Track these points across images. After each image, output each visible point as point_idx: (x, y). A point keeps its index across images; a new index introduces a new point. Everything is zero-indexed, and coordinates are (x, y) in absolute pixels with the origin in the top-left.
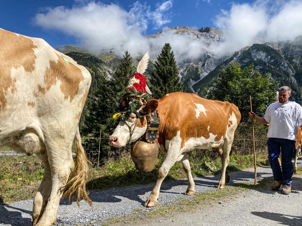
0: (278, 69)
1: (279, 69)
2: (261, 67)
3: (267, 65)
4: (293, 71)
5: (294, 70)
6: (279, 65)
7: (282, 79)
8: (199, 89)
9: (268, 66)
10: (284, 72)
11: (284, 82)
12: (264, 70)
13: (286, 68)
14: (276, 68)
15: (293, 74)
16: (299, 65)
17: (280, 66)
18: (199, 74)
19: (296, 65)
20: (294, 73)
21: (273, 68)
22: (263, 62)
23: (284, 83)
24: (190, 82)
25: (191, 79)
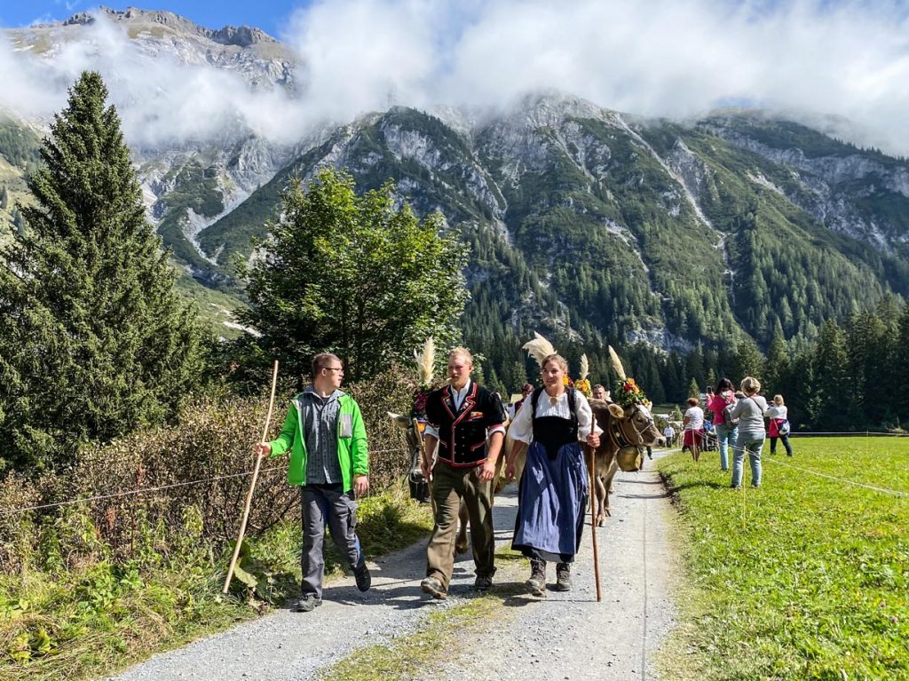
0: (460, 192)
1: (466, 195)
2: (415, 186)
3: (432, 178)
4: (500, 202)
5: (504, 199)
6: (464, 182)
7: (473, 227)
8: (221, 248)
9: (434, 181)
10: (477, 203)
11: (476, 235)
12: (422, 195)
13: (483, 191)
14: (457, 189)
15: (500, 211)
16: (516, 185)
17: (467, 185)
18: (220, 194)
19: (508, 183)
20: (502, 210)
21: (448, 191)
22: (421, 169)
23: (477, 241)
24: (188, 219)
25: (190, 211)
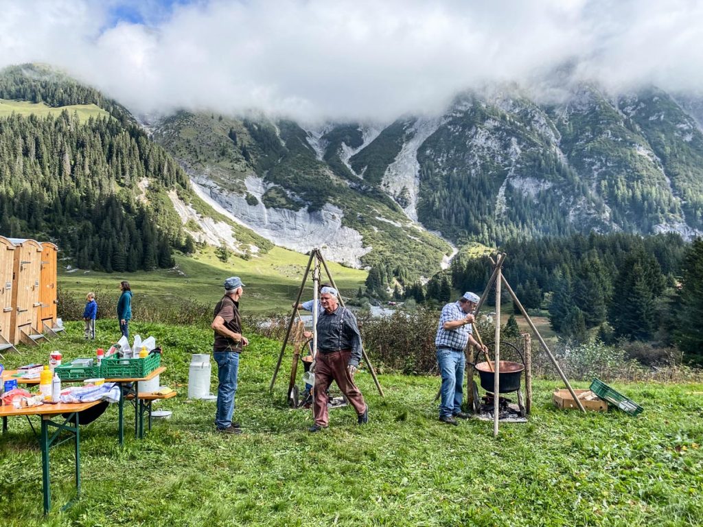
0: (528, 128)
1: (532, 129)
2: (496, 124)
3: (508, 119)
4: (556, 134)
5: (558, 132)
6: (530, 120)
7: (539, 153)
8: (366, 168)
9: (510, 121)
10: (539, 135)
11: (542, 157)
12: (501, 130)
13: (544, 127)
14: (526, 126)
15: (556, 141)
16: (566, 122)
17: (533, 122)
18: (361, 133)
19: (560, 121)
20: (557, 139)
21: (519, 128)
22: (499, 113)
23: (543, 161)
24: (342, 150)
25: (343, 144)
